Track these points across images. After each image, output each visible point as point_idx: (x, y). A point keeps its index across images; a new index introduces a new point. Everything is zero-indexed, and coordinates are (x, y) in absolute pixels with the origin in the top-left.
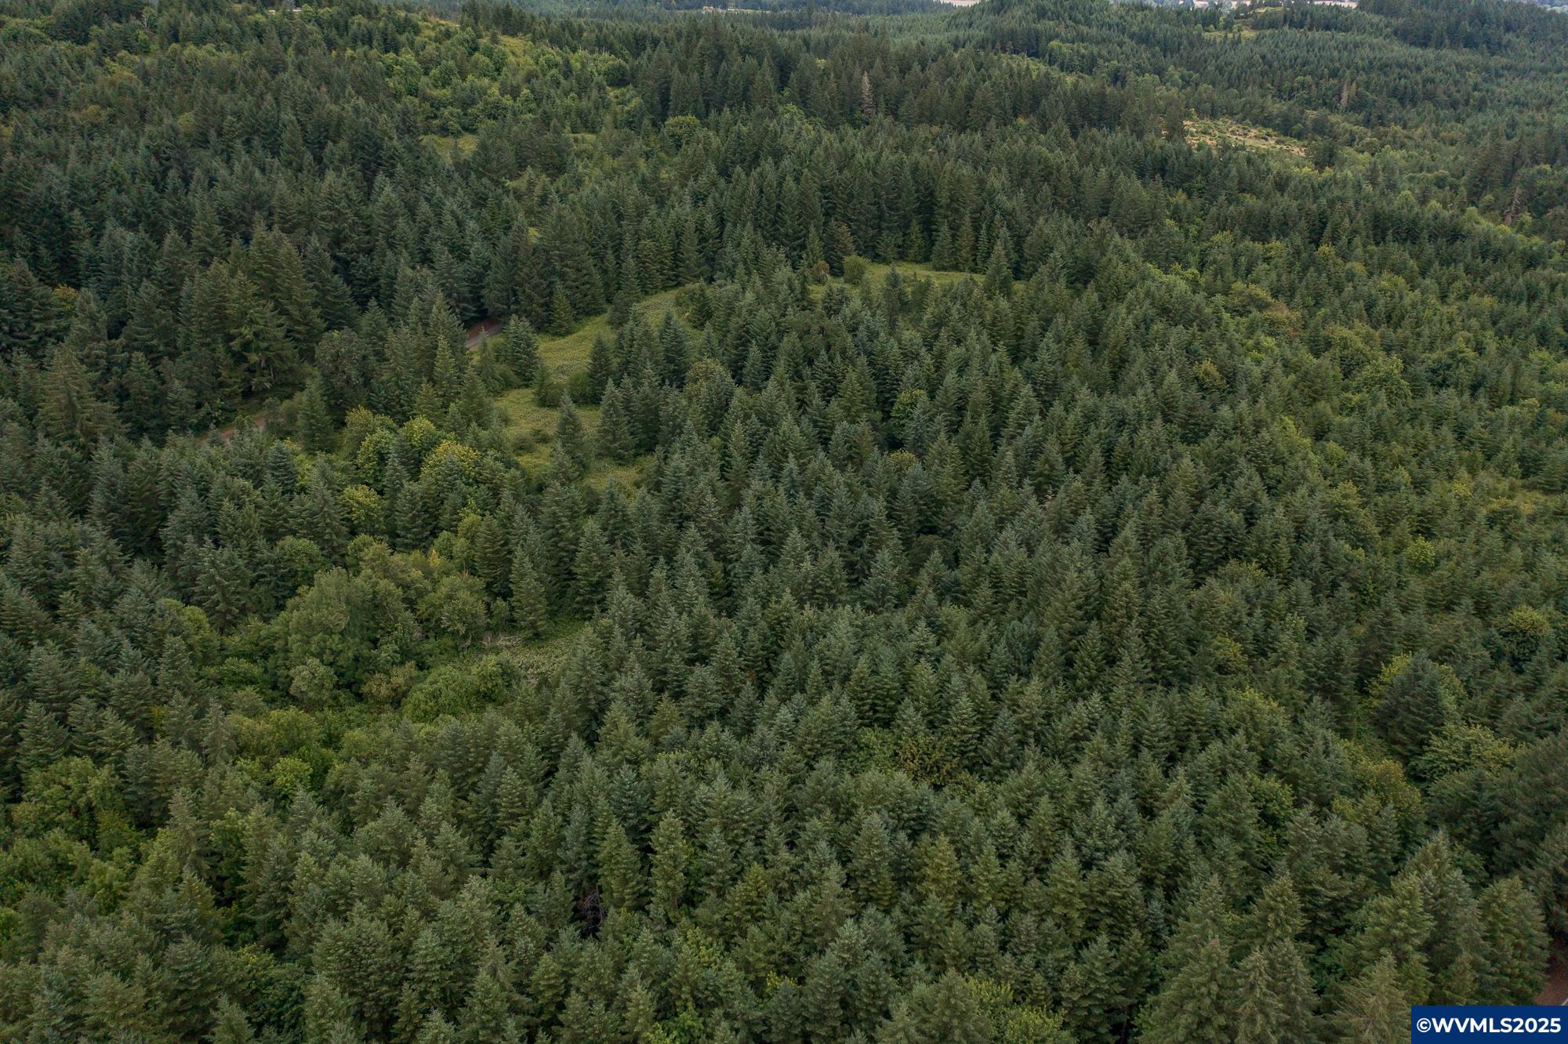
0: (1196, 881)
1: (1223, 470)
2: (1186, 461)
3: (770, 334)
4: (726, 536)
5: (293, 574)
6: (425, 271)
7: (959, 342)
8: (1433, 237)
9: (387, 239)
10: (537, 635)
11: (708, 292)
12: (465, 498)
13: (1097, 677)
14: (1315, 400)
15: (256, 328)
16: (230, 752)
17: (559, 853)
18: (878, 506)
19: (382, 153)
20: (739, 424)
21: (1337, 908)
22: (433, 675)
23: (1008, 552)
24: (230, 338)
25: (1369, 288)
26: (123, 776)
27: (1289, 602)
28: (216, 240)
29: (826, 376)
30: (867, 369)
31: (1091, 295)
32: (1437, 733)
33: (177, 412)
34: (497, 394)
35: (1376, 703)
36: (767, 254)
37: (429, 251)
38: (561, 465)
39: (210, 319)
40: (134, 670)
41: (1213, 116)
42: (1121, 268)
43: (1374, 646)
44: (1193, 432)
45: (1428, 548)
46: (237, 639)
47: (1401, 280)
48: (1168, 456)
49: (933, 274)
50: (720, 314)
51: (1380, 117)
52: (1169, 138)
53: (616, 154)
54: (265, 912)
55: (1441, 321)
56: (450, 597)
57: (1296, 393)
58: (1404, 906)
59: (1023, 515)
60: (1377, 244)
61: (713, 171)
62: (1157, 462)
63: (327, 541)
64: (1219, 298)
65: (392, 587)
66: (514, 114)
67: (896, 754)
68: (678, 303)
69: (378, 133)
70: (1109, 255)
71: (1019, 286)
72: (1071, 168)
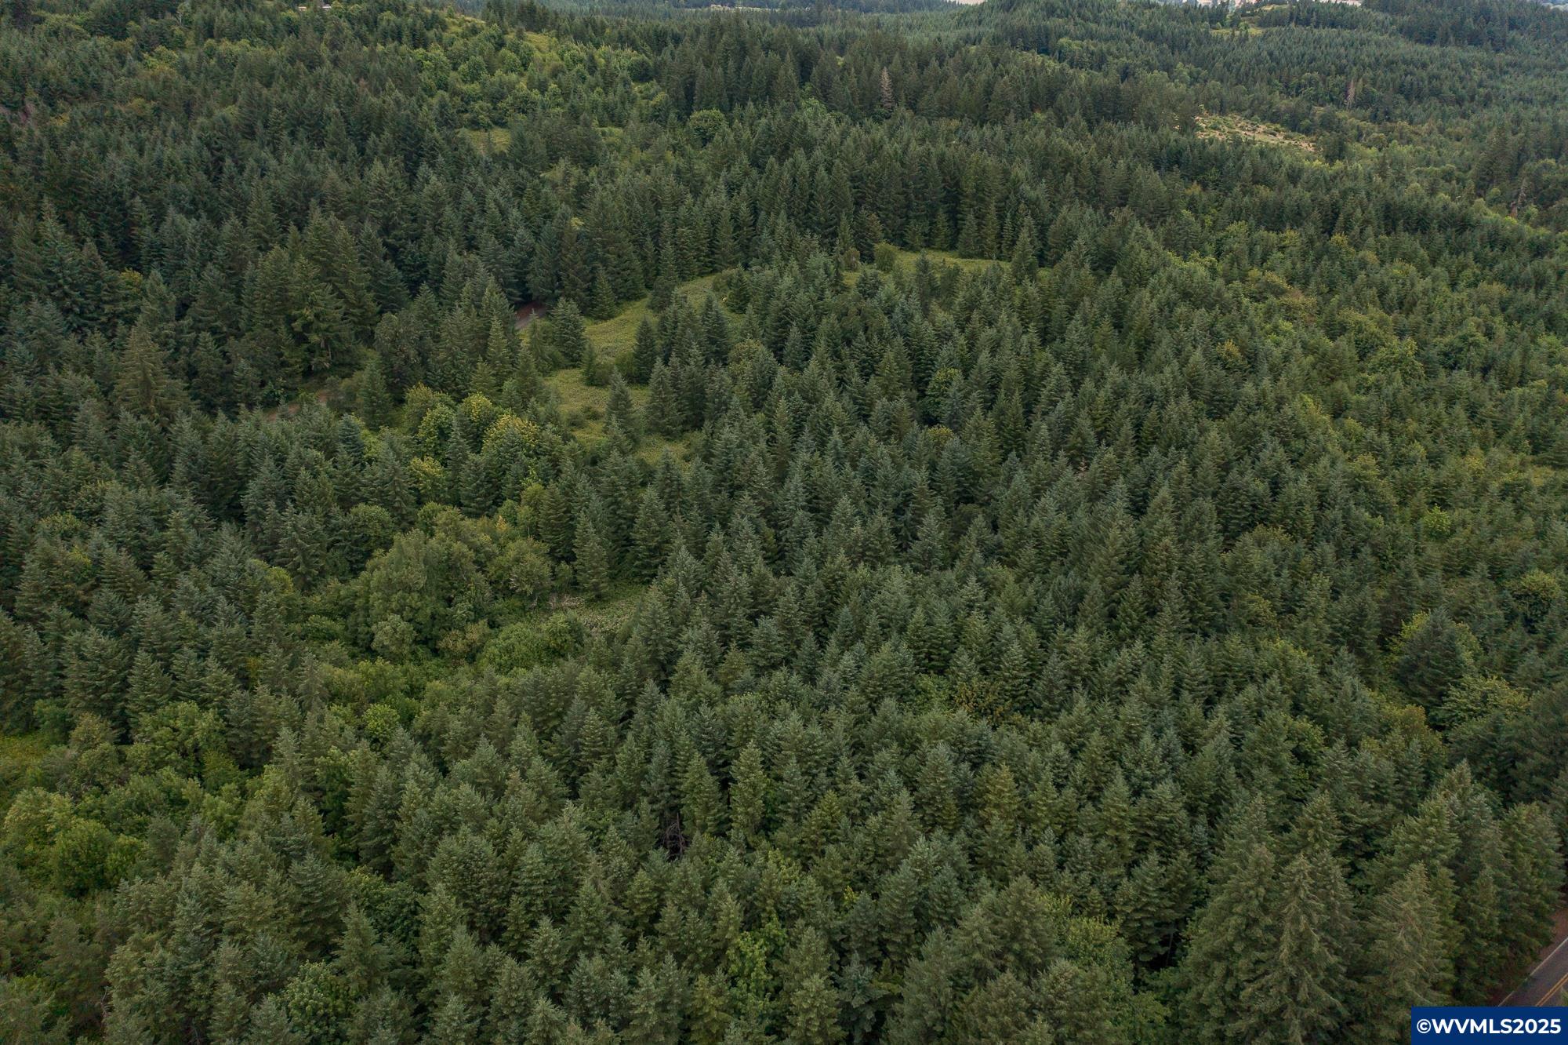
0: (1238, 806)
1: (1249, 442)
2: (1213, 434)
3: (809, 316)
4: (777, 503)
5: (366, 539)
6: (473, 257)
7: (990, 324)
8: (1442, 227)
9: (434, 226)
10: (599, 597)
11: (746, 276)
12: (526, 469)
13: (1139, 627)
14: (1332, 379)
15: (317, 309)
16: (323, 698)
17: (643, 785)
18: (920, 476)
19: (423, 144)
20: (783, 401)
21: (1367, 834)
22: (506, 631)
23: (1047, 517)
24: (291, 320)
25: (1381, 275)
26: (225, 720)
27: (1315, 562)
28: (270, 227)
29: (864, 356)
30: (904, 350)
31: (1115, 281)
32: (1455, 685)
33: (244, 390)
34: (545, 373)
35: (1396, 658)
36: (801, 242)
37: (474, 238)
38: (615, 438)
39: (272, 301)
40: (230, 623)
41: (1222, 111)
42: (1143, 254)
43: (1394, 606)
44: (1218, 408)
45: (1446, 518)
46: (318, 598)
47: (1412, 269)
48: (1196, 430)
49: (960, 262)
50: (760, 299)
51: (1387, 113)
52: (1182, 132)
53: (645, 146)
54: (370, 839)
55: (1452, 307)
56: (517, 560)
57: (1314, 373)
58: (1432, 824)
59: (1060, 484)
60: (1388, 234)
61: (745, 162)
62: (1184, 435)
63: (397, 509)
64: (1237, 284)
65: (465, 549)
66: (544, 108)
67: (951, 698)
68: (716, 289)
69: (419, 125)
70: (1131, 242)
71: (1043, 273)
72: (1091, 160)
